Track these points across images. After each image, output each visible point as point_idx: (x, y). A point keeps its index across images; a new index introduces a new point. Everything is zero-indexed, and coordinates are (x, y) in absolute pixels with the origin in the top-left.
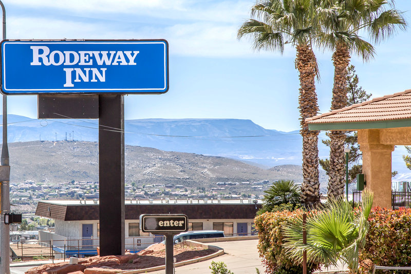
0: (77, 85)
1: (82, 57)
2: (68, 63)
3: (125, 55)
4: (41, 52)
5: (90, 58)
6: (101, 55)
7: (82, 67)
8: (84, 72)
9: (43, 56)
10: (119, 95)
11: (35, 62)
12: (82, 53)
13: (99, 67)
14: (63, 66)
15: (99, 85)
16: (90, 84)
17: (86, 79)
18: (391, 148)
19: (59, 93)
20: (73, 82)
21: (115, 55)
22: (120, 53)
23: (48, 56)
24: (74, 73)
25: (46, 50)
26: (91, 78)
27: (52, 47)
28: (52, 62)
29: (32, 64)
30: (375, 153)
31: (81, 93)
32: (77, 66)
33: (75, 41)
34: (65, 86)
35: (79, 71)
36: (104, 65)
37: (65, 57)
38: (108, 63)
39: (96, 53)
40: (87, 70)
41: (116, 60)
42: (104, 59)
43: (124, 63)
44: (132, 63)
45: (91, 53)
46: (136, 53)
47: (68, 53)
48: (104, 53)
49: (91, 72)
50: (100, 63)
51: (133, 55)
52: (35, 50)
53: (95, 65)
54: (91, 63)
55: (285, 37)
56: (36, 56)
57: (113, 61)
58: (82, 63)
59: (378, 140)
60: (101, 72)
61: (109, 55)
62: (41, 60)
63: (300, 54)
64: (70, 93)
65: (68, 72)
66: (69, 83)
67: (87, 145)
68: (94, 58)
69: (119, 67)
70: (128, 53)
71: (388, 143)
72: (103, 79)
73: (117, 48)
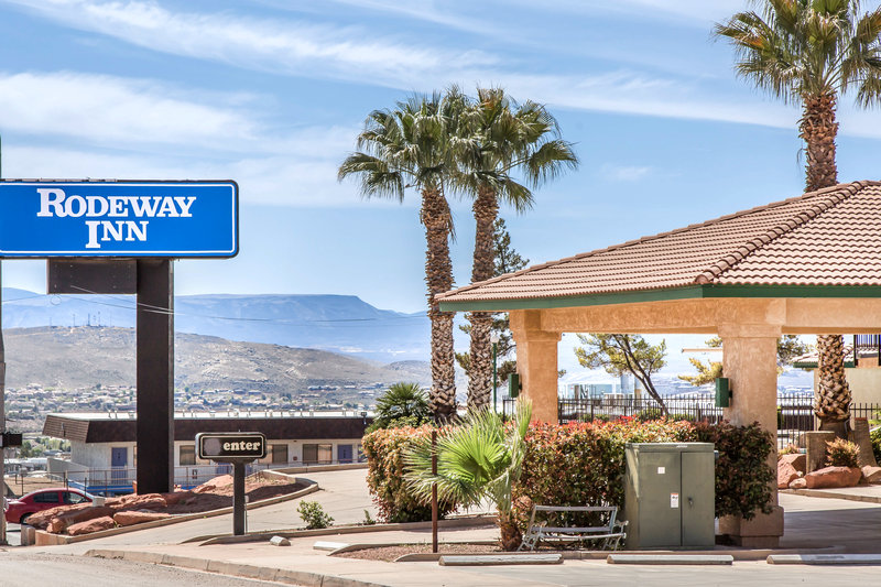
0: (104, 245)
1: (112, 205)
2: (92, 213)
3: (175, 202)
4: (52, 197)
5: (124, 206)
6: (140, 203)
7: (113, 220)
8: (116, 227)
9: (56, 204)
10: (166, 260)
11: (44, 212)
12: (113, 199)
13: (137, 220)
14: (84, 218)
15: (137, 244)
16: (124, 244)
17: (118, 237)
18: (557, 336)
19: (79, 257)
20: (99, 241)
21: (161, 202)
22: (168, 200)
23: (63, 204)
24: (100, 229)
25: (61, 195)
26: (125, 234)
27: (69, 191)
28: (69, 212)
29: (39, 214)
30: (534, 344)
31: (110, 257)
32: (105, 218)
33: (103, 181)
34: (87, 246)
35: (107, 225)
36: (145, 217)
37: (87, 206)
38: (151, 214)
39: (134, 200)
40: (120, 223)
41: (163, 209)
42: (145, 207)
43: (174, 214)
44: (186, 214)
45: (125, 199)
46: (192, 199)
47: (92, 199)
48: (146, 200)
49: (125, 227)
50: (139, 214)
51: (186, 202)
52: (44, 194)
53: (132, 216)
54: (125, 214)
55: (406, 178)
56: (45, 203)
57: (158, 211)
58: (113, 214)
59: (539, 325)
60: (140, 227)
61: (152, 203)
62: (52, 208)
63: (427, 202)
64: (96, 257)
65: (93, 226)
66: (93, 243)
67: (121, 333)
68: (129, 206)
69: (167, 219)
70: (180, 200)
71: (553, 330)
72: (142, 237)
73: (164, 192)
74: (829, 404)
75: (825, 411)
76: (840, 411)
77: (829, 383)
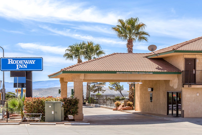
0: (20, 69)
1: (21, 62)
2: (17, 63)
3: (32, 61)
4: (10, 60)
5: (23, 62)
6: (26, 61)
7: (21, 64)
8: (22, 66)
9: (11, 62)
10: (31, 71)
11: (9, 63)
12: (21, 61)
14: (16, 64)
15: (25, 68)
16: (23, 68)
17: (22, 67)
19: (15, 71)
20: (19, 68)
21: (29, 61)
22: (31, 61)
23: (12, 62)
24: (19, 66)
25: (12, 60)
26: (23, 67)
27: (13, 59)
28: (13, 63)
29: (8, 63)
31: (21, 71)
33: (19, 58)
34: (17, 69)
35: (20, 65)
36: (27, 64)
37: (16, 62)
38: (28, 63)
39: (25, 61)
40: (22, 65)
41: (30, 62)
42: (27, 62)
43: (32, 63)
44: (34, 63)
45: (23, 61)
46: (35, 61)
47: (17, 61)
48: (27, 61)
49: (23, 65)
50: (25, 63)
51: (34, 61)
52: (9, 60)
53: (24, 64)
54: (23, 63)
55: (74, 57)
56: (9, 61)
57: (29, 63)
58: (21, 63)
60: (26, 66)
61: (28, 61)
62: (10, 62)
63: (79, 61)
64: (18, 71)
65: (17, 65)
66: (18, 68)
68: (24, 62)
69: (30, 64)
70: (33, 61)
71: (66, 81)
72: (26, 67)
73: (30, 60)
74: (131, 95)
75: (130, 96)
76: (132, 97)
77: (131, 91)
